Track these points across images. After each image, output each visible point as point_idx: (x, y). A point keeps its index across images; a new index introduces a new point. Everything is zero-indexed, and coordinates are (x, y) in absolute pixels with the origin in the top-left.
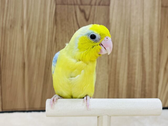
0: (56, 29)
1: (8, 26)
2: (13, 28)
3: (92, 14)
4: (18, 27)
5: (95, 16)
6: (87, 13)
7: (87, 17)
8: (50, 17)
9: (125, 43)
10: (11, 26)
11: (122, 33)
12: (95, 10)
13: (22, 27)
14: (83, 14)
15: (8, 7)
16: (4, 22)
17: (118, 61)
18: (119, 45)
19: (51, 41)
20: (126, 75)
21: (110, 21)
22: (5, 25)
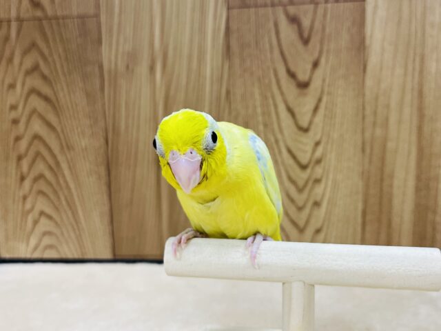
0: (230, 68)
1: (121, 67)
2: (133, 71)
3: (317, 25)
4: (143, 69)
5: (327, 30)
6: (306, 23)
7: (306, 35)
8: (214, 39)
9: (408, 98)
10: (128, 67)
11: (399, 71)
12: (325, 15)
13: (152, 69)
14: (295, 27)
15: (120, 24)
16: (113, 58)
17: (391, 145)
18: (393, 104)
19: (218, 99)
20: (411, 183)
21: (368, 42)
22: (116, 65)
